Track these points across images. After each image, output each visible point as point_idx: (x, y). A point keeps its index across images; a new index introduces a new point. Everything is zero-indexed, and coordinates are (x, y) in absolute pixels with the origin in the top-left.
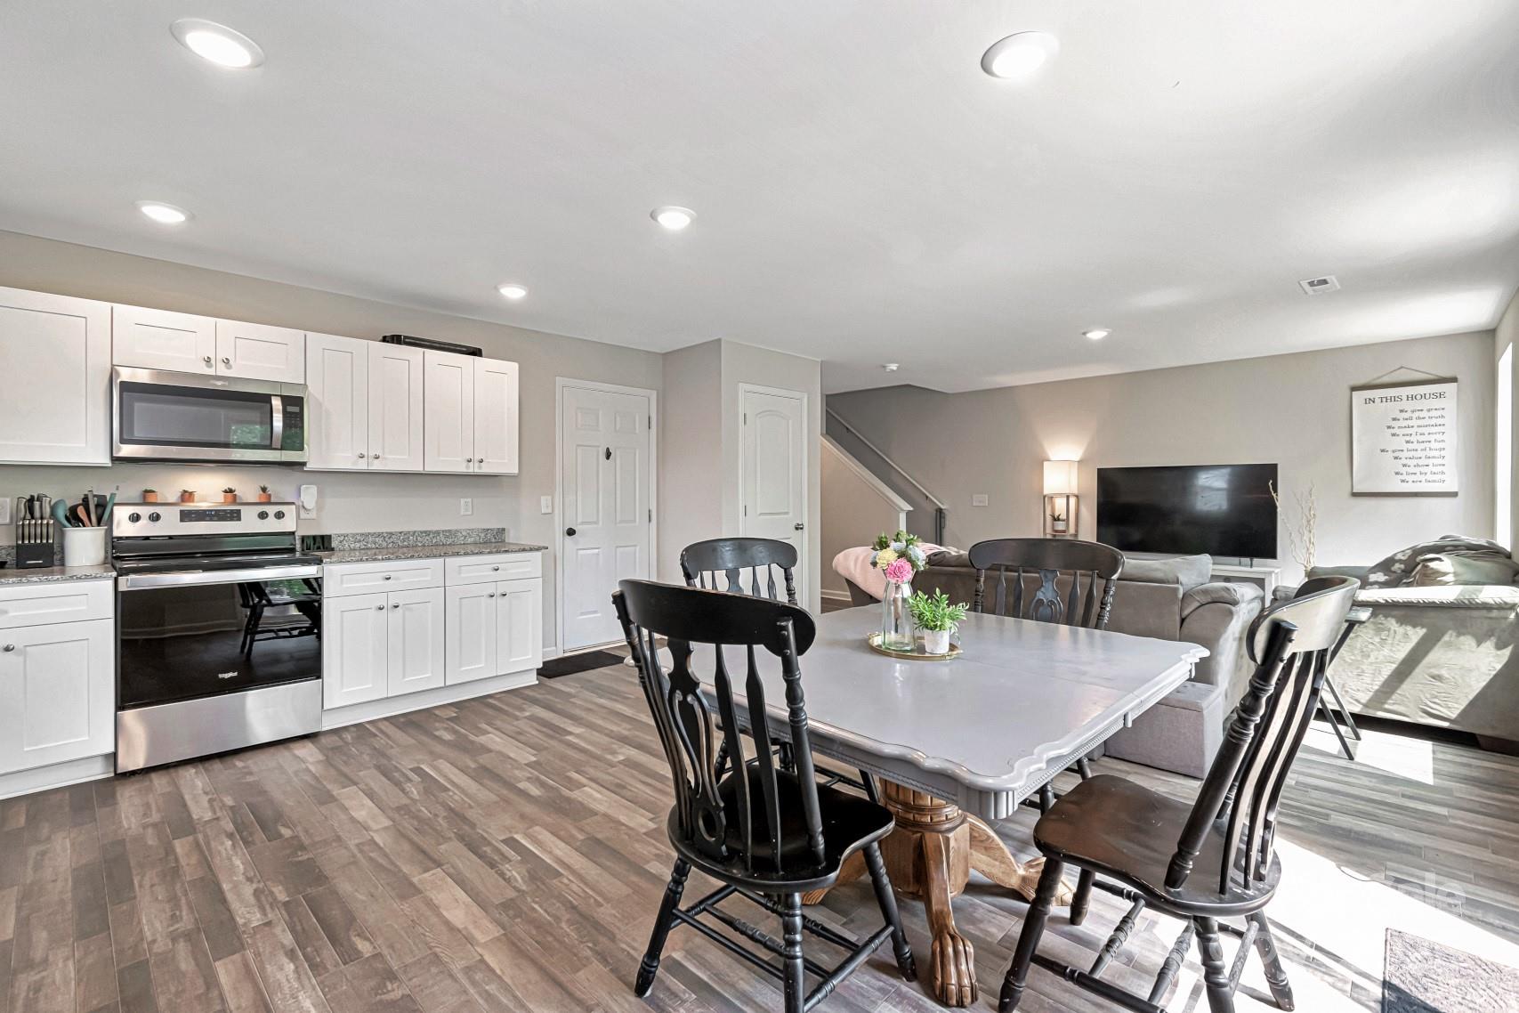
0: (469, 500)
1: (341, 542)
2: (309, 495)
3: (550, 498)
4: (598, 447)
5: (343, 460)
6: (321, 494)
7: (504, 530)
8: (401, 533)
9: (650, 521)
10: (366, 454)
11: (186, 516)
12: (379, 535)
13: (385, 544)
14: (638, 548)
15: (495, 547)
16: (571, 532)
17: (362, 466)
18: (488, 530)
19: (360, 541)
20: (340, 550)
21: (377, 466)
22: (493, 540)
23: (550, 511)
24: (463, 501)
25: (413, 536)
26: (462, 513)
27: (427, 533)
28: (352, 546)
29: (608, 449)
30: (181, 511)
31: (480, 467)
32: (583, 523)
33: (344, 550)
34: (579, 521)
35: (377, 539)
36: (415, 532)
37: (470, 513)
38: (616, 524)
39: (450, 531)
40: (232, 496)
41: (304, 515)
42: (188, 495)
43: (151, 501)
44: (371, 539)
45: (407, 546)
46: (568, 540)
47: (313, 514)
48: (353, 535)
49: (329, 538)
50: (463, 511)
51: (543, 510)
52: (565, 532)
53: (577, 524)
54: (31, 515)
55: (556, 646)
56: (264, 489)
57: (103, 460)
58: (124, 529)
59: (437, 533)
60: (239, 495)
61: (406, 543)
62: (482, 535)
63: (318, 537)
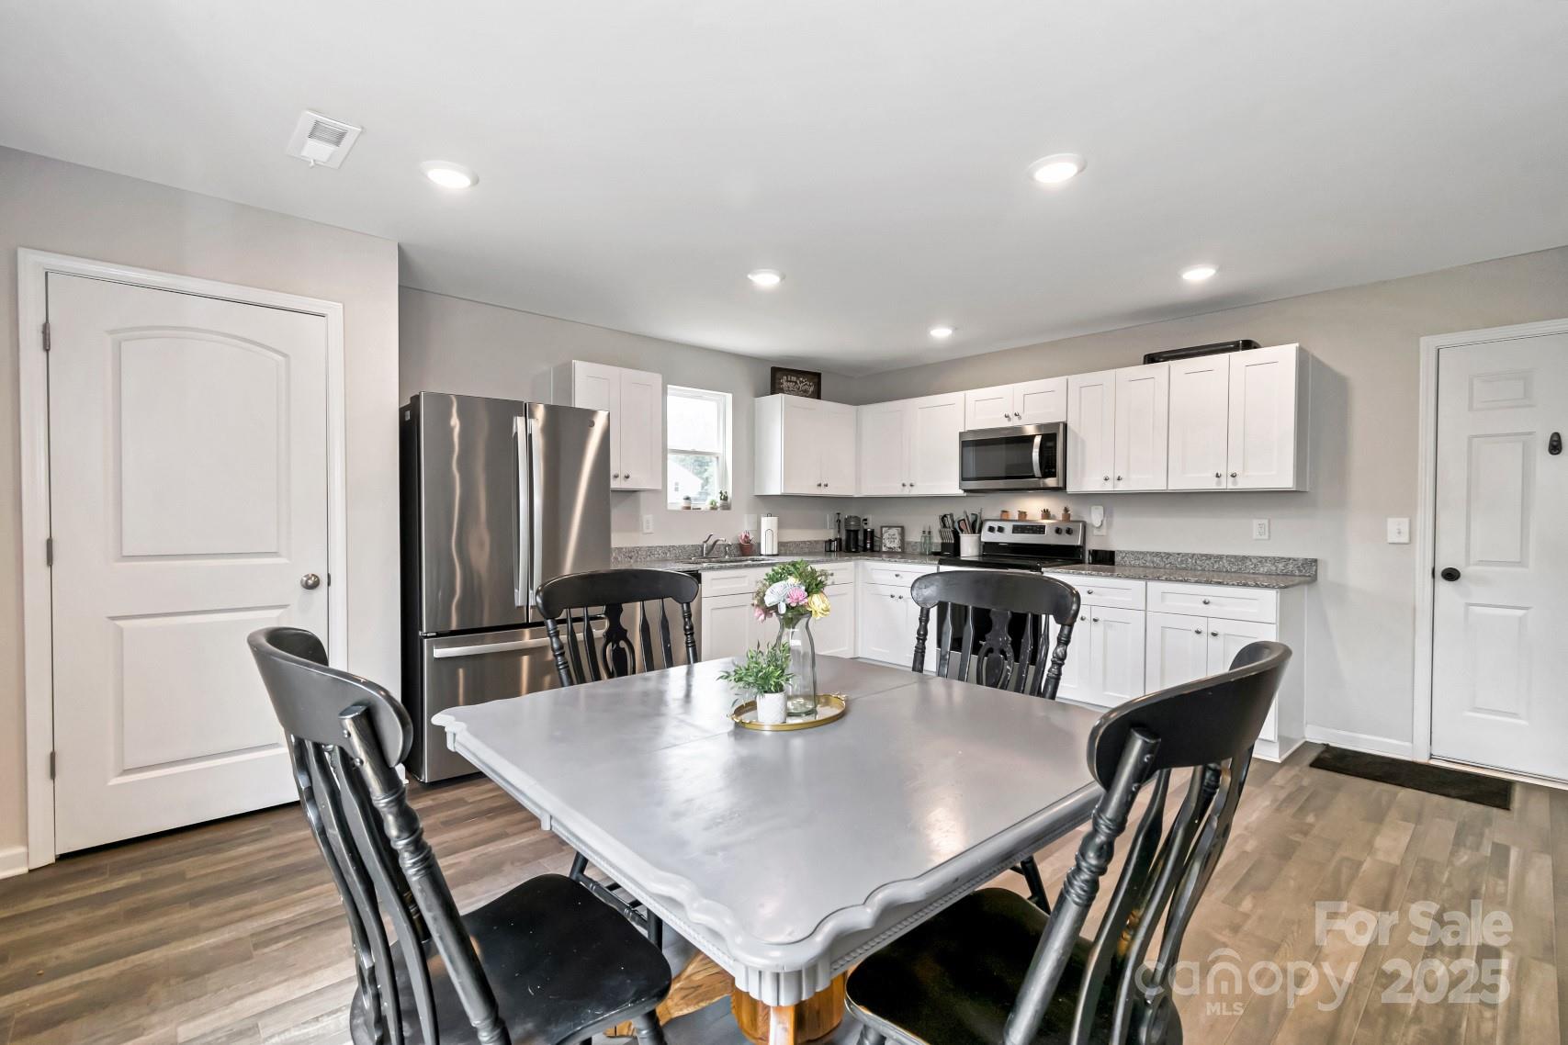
0: (1266, 522)
1: (1123, 558)
2: (1095, 516)
3: (1406, 521)
4: (1532, 432)
5: (1093, 484)
6: (1106, 514)
7: (1316, 561)
8: (1179, 554)
10: (1110, 476)
11: (1016, 529)
12: (1157, 554)
13: (1162, 564)
16: (1451, 575)
17: (1108, 487)
18: (1290, 559)
19: (1139, 559)
20: (1122, 566)
21: (1121, 487)
22: (1297, 573)
23: (1405, 539)
24: (1256, 522)
26: (1255, 537)
27: (1208, 557)
28: (1132, 563)
29: (1556, 436)
30: (1015, 526)
31: (1235, 483)
32: (1484, 562)
33: (1125, 566)
34: (1475, 557)
35: (1155, 559)
36: (1194, 555)
37: (1266, 537)
39: (1236, 556)
40: (1046, 514)
41: (1096, 532)
42: (1023, 514)
43: (1004, 517)
44: (1149, 558)
45: (1185, 569)
46: (1444, 585)
47: (1103, 532)
48: (1133, 553)
49: (1112, 554)
50: (1255, 535)
51: (1392, 538)
52: (1438, 573)
53: (1468, 564)
54: (945, 526)
55: (1412, 742)
56: (1066, 510)
57: (961, 492)
58: (987, 537)
59: (1220, 557)
60: (1052, 513)
61: (1184, 566)
62: (1281, 566)
63: (1106, 552)
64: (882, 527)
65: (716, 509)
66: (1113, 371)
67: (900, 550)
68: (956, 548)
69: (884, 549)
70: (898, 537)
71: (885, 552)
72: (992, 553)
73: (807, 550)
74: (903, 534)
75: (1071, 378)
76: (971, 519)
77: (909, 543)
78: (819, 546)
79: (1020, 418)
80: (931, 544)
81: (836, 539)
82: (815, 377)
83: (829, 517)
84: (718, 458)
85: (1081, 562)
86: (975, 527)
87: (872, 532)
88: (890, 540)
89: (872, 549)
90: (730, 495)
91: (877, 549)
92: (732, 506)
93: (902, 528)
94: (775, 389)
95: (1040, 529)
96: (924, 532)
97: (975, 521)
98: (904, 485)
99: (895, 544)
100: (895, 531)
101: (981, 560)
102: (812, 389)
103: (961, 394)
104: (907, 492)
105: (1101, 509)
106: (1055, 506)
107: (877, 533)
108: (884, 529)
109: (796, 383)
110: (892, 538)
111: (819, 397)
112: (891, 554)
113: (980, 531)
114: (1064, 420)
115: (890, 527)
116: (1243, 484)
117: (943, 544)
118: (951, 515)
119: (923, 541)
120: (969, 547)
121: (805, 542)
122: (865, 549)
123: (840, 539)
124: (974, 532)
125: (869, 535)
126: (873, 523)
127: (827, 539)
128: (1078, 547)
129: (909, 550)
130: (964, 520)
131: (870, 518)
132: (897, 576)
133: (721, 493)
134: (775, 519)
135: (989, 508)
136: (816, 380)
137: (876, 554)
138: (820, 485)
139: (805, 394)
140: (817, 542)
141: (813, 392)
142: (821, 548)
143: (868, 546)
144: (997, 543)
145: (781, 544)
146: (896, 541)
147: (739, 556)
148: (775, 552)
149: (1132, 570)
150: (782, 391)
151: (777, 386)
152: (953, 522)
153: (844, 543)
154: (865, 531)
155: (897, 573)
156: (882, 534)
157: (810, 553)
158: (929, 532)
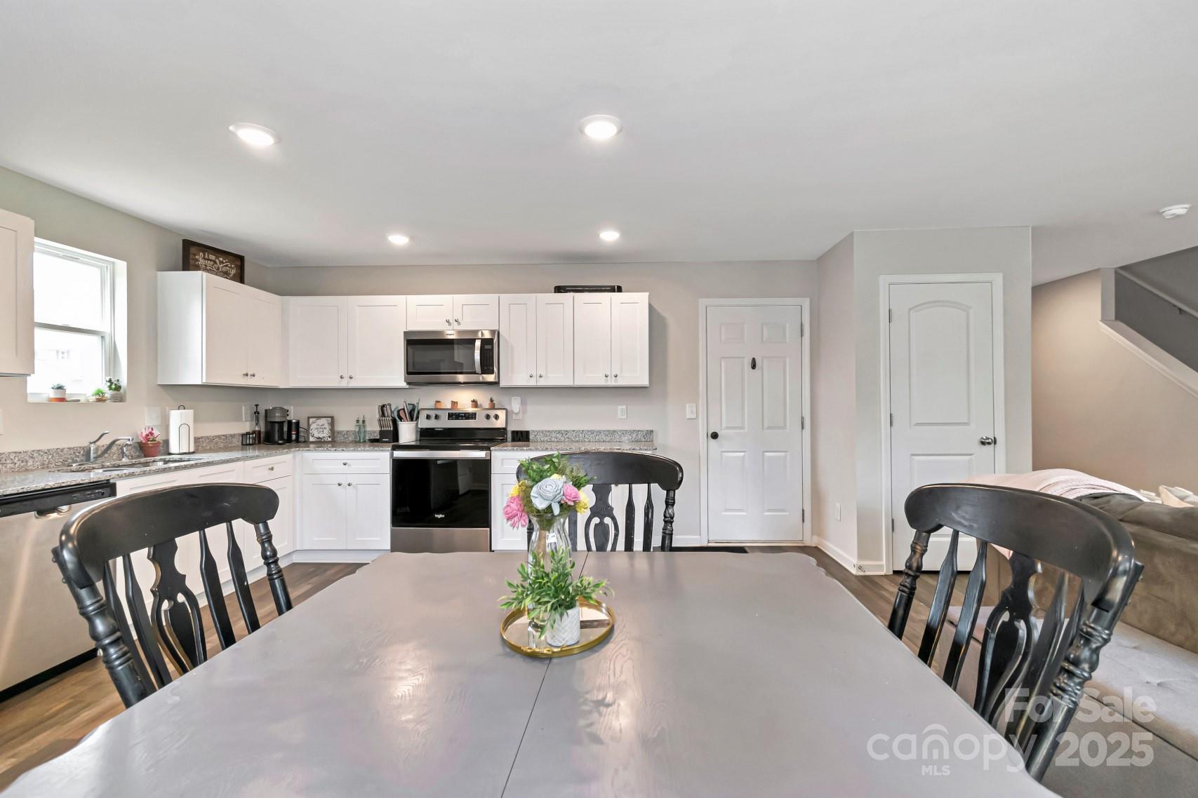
0: (624, 407)
1: (535, 436)
2: (515, 405)
3: (694, 405)
4: (743, 358)
5: (521, 380)
6: (523, 403)
7: (652, 431)
8: (573, 431)
9: (803, 428)
10: (534, 374)
11: (451, 416)
12: (559, 432)
13: (563, 439)
14: (788, 453)
15: (645, 446)
16: (715, 436)
17: (532, 383)
18: (638, 431)
19: (547, 436)
20: (535, 441)
21: (542, 383)
22: (642, 440)
23: (694, 416)
24: (620, 407)
25: (582, 433)
27: (592, 432)
28: (542, 439)
29: (754, 359)
30: (449, 414)
31: (616, 381)
32: (728, 428)
33: (537, 442)
34: (724, 425)
35: (558, 436)
36: (583, 431)
37: (625, 417)
38: (763, 429)
39: (608, 431)
40: (475, 404)
41: (514, 417)
42: (454, 404)
43: (438, 407)
44: (554, 435)
45: (578, 441)
46: (712, 441)
47: (520, 417)
48: (542, 432)
49: (527, 433)
50: (619, 416)
51: (688, 416)
52: (709, 435)
53: (721, 429)
54: (383, 415)
55: (700, 535)
56: (492, 400)
57: (404, 385)
58: (424, 423)
59: (600, 432)
60: (479, 403)
61: (577, 439)
62: (634, 436)
63: (522, 432)
64: (309, 418)
65: (104, 401)
66: (535, 294)
67: (330, 439)
68: (395, 435)
69: (311, 439)
70: (328, 427)
71: (313, 442)
72: (428, 437)
73: (222, 445)
74: (332, 424)
75: (502, 296)
76: (410, 408)
77: (339, 432)
78: (235, 440)
79: (459, 324)
80: (365, 432)
81: (254, 432)
82: (239, 260)
83: (245, 410)
84: (103, 337)
85: (504, 440)
86: (413, 414)
87: (298, 423)
88: (318, 430)
89: (297, 440)
90: (124, 382)
91: (301, 439)
92: (128, 397)
93: (332, 418)
94: (187, 264)
95: (471, 416)
96: (358, 421)
97: (413, 410)
98: (342, 377)
99: (325, 434)
100: (324, 421)
101: (418, 443)
102: (233, 272)
103: (403, 297)
104: (344, 384)
105: (519, 398)
106: (483, 397)
107: (303, 424)
108: (311, 420)
109: (215, 262)
110: (322, 428)
111: (242, 281)
112: (320, 443)
113: (417, 418)
114: (497, 328)
115: (319, 418)
116: (621, 382)
117: (382, 433)
118: (390, 405)
119: (357, 430)
120: (407, 433)
121: (219, 437)
122: (289, 440)
123: (259, 432)
124: (412, 420)
125: (294, 427)
126: (295, 413)
127: (244, 432)
128: (503, 429)
129: (339, 438)
130: (404, 409)
131: (292, 409)
132: (345, 464)
133: (110, 381)
134: (189, 413)
135: (426, 399)
136: (239, 263)
137: (302, 445)
138: (247, 375)
139: (225, 275)
140: (233, 436)
141: (234, 275)
142: (237, 442)
143: (294, 437)
144: (433, 429)
145: (197, 440)
146: (326, 431)
147: (138, 457)
148: (192, 450)
149: (542, 444)
150: (197, 268)
151: (192, 262)
152: (392, 412)
153: (262, 435)
154: (290, 422)
155: (344, 461)
156: (309, 425)
157: (227, 449)
158: (364, 422)
